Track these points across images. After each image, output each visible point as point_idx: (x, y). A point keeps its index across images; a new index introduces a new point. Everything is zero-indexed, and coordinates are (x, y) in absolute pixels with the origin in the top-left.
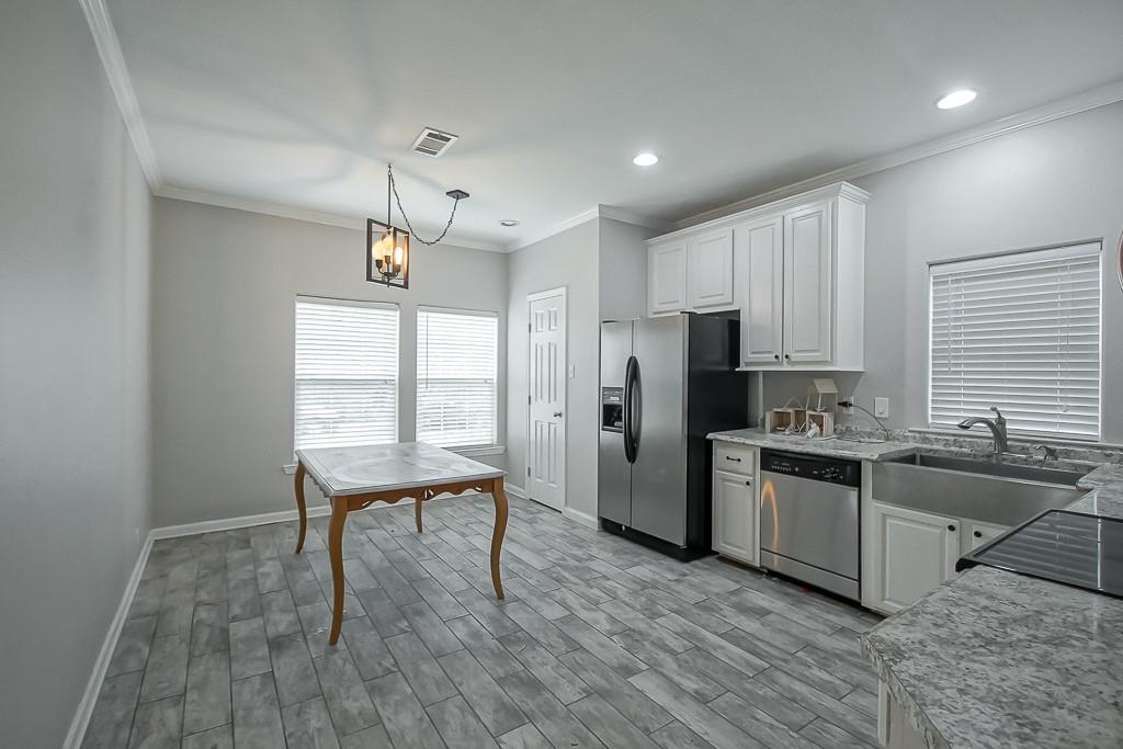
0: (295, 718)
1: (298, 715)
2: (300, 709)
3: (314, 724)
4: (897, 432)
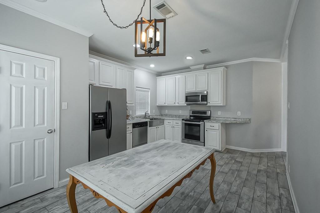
0: (238, 191)
1: (237, 192)
2: (236, 192)
3: (235, 188)
4: (133, 117)
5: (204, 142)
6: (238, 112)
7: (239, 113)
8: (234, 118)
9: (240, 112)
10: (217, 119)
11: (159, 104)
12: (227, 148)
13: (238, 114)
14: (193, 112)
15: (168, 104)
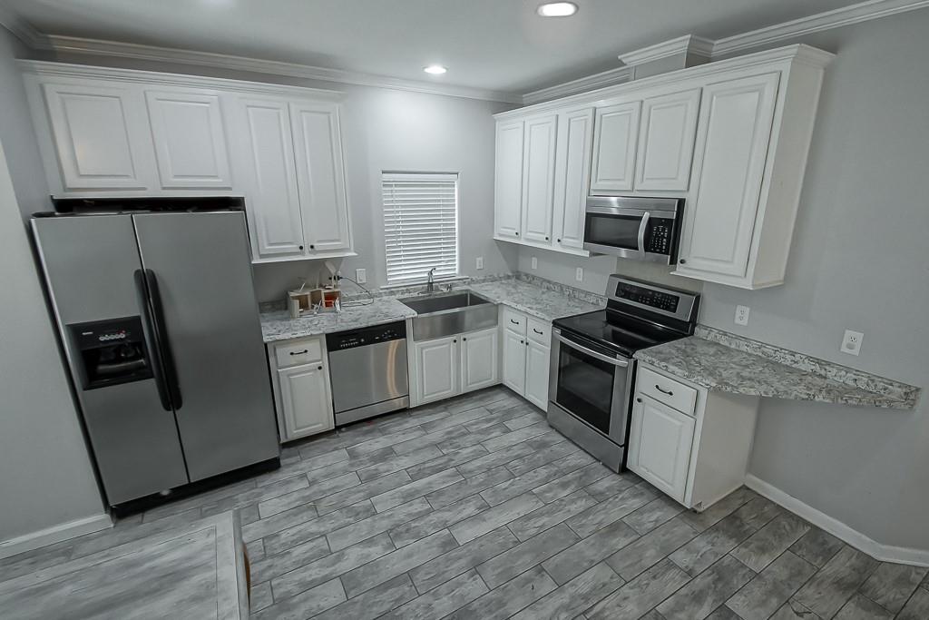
4: (374, 291)
5: (626, 445)
6: (849, 333)
7: (853, 340)
8: (818, 361)
9: (860, 336)
10: (723, 342)
11: (501, 235)
12: (748, 489)
13: (846, 341)
14: (623, 290)
15: (528, 240)
